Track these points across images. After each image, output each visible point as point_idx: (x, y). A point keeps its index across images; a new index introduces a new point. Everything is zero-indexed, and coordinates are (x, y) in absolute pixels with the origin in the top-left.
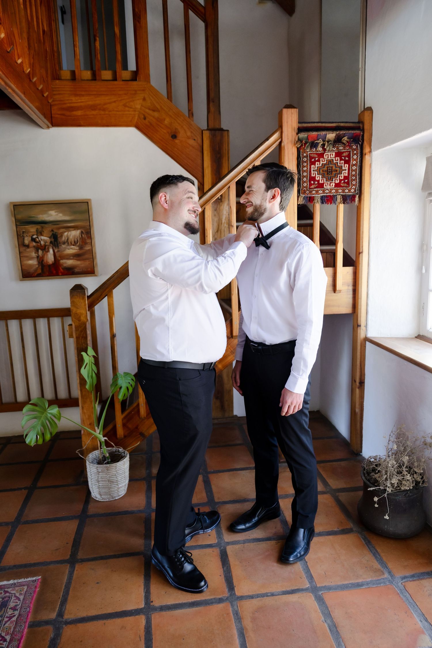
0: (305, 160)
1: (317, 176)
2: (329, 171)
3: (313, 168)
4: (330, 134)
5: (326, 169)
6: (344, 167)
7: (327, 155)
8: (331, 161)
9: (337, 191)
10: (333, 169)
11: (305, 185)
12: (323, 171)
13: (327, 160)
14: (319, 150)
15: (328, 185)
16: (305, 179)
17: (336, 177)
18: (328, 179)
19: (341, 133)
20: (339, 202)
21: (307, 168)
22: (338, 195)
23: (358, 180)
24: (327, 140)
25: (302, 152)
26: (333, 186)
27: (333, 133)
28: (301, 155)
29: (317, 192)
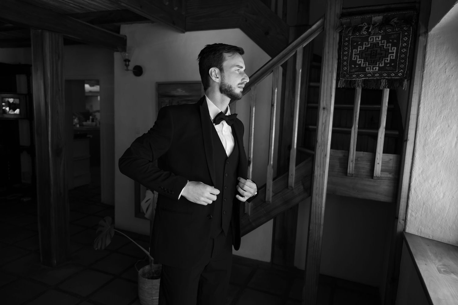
0: (346, 44)
1: (358, 60)
2: (372, 54)
3: (355, 52)
4: (376, 17)
5: (370, 53)
6: (391, 50)
7: (372, 39)
8: (375, 45)
9: (381, 75)
10: (378, 52)
11: (345, 68)
12: (366, 55)
13: (371, 44)
14: (363, 33)
15: (370, 68)
16: (345, 63)
17: (381, 60)
18: (371, 63)
19: (389, 14)
20: (383, 86)
21: (349, 53)
22: (382, 79)
23: (407, 64)
24: (373, 23)
25: (344, 37)
26: (377, 70)
27: (380, 15)
28: (343, 40)
29: (358, 76)
